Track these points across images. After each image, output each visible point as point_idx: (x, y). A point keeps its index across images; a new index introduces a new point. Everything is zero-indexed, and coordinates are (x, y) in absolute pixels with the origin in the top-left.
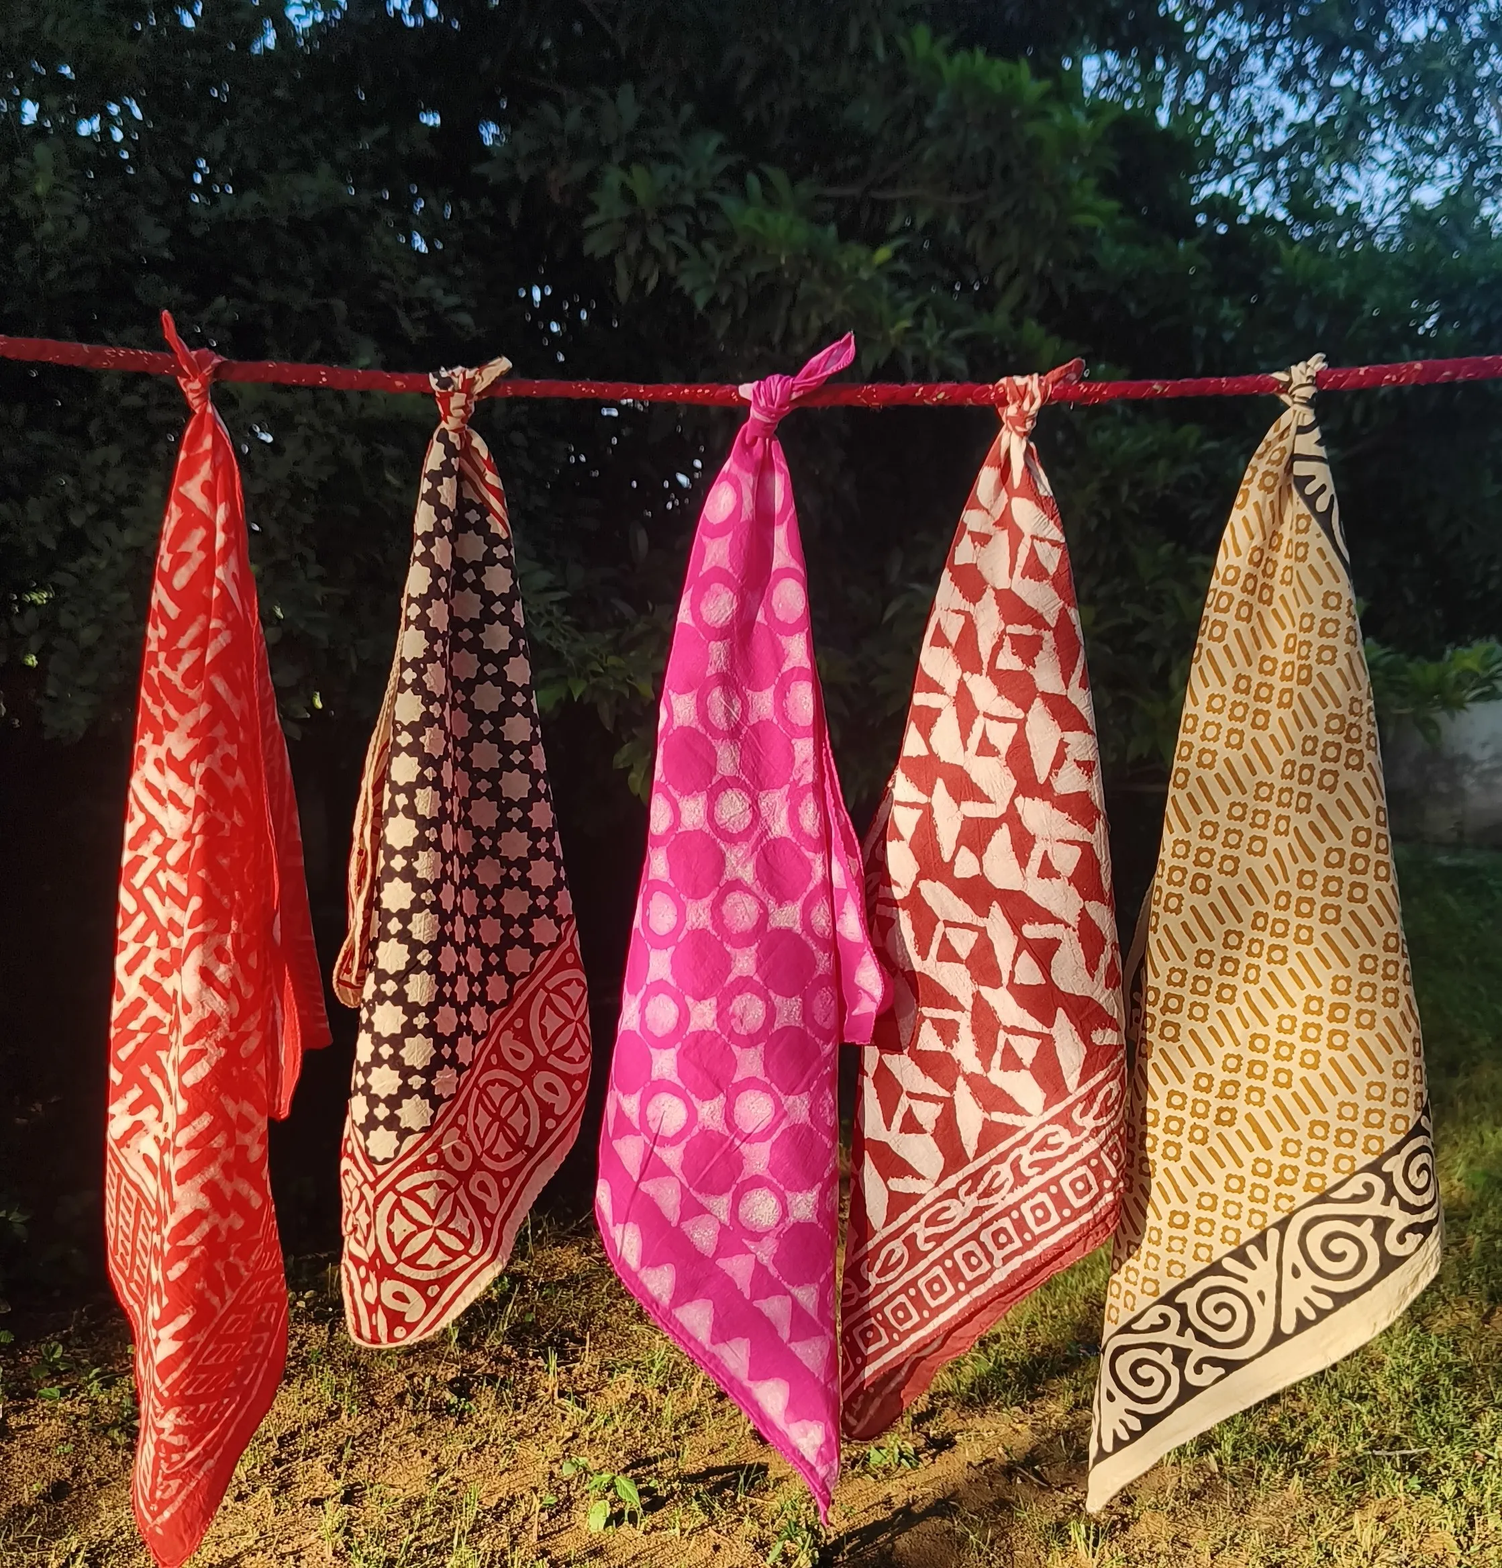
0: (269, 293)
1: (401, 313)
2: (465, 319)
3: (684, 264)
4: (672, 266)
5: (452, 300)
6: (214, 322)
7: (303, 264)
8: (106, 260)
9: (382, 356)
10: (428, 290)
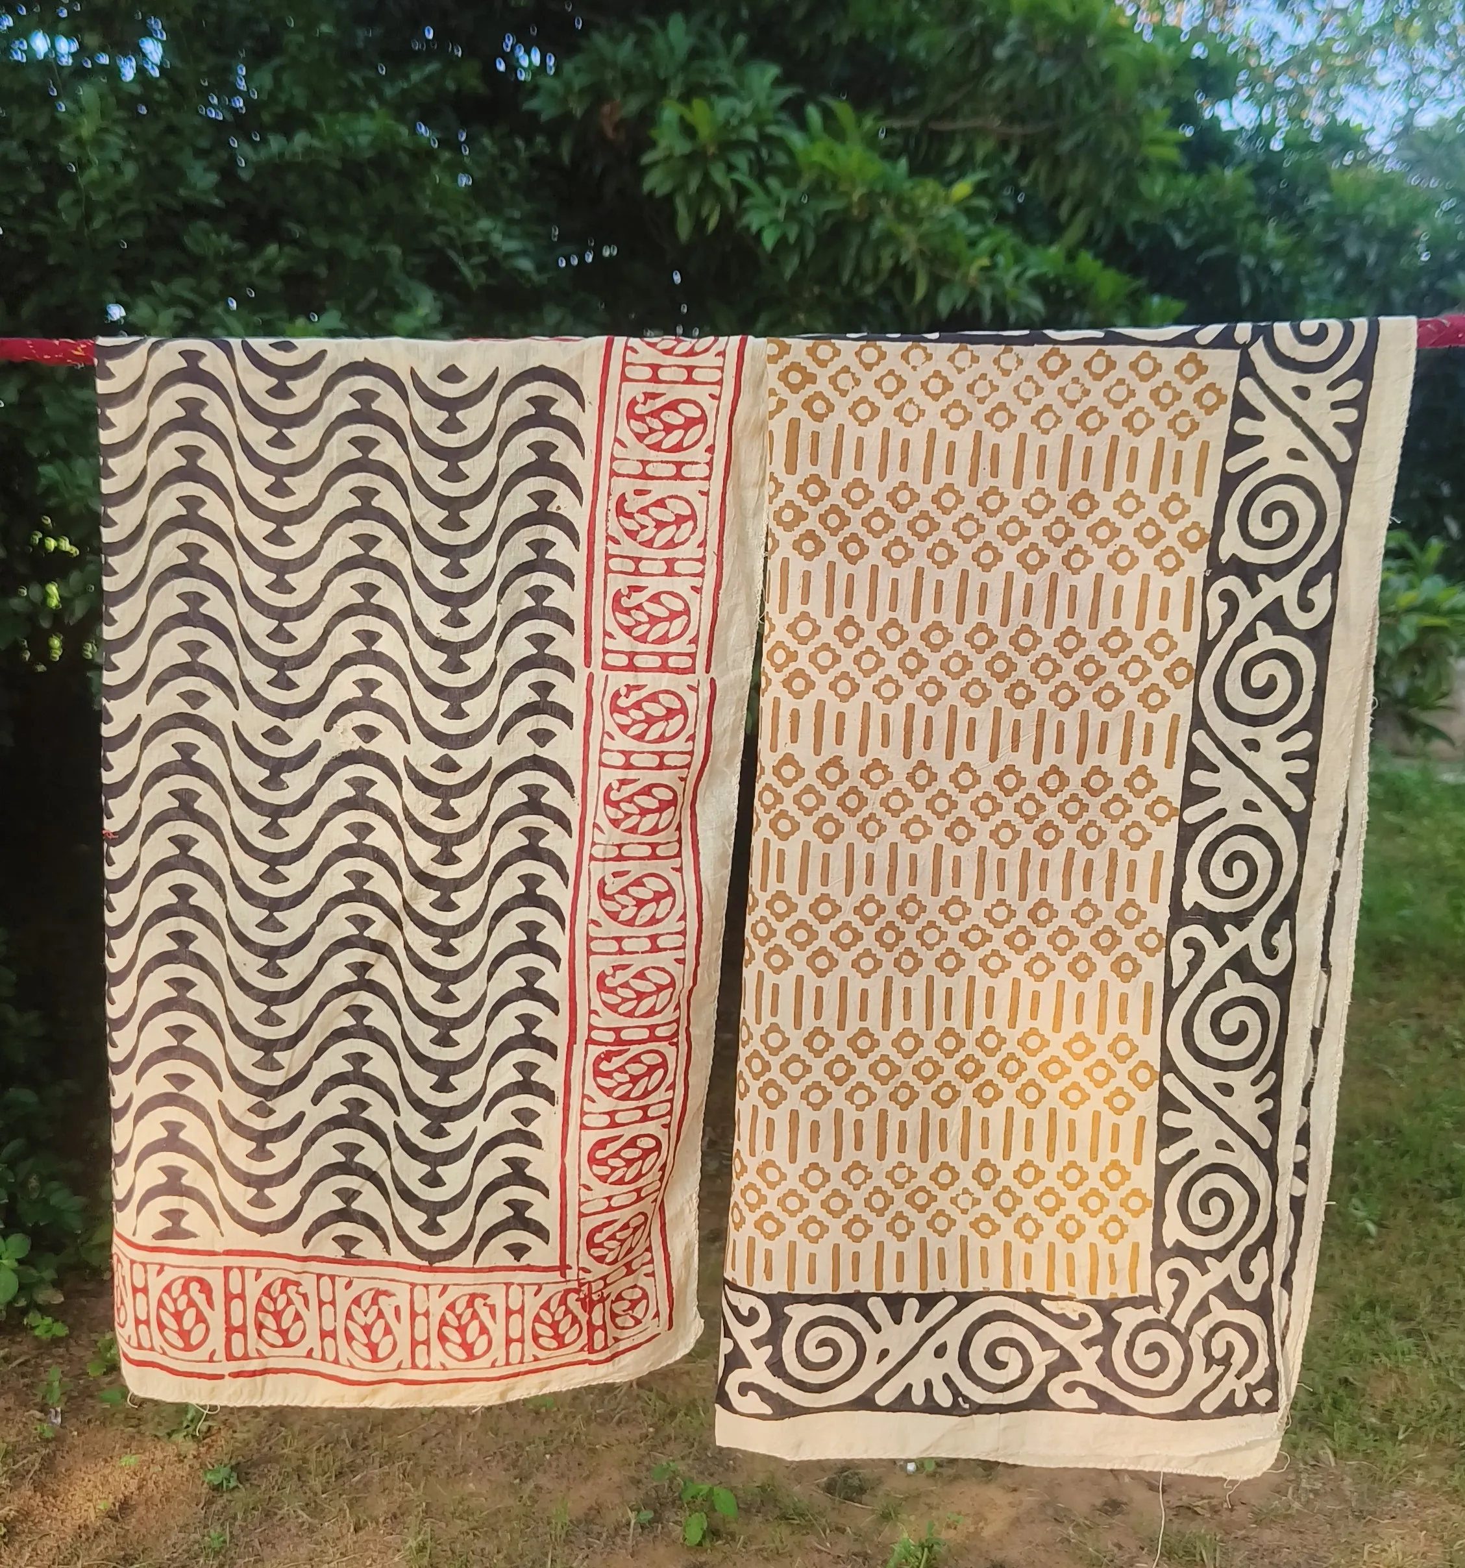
1: (459, 259)
2: (526, 265)
3: (747, 202)
4: (733, 204)
5: (512, 245)
6: (266, 271)
7: (355, 208)
8: (152, 207)
9: (439, 304)
10: (486, 233)
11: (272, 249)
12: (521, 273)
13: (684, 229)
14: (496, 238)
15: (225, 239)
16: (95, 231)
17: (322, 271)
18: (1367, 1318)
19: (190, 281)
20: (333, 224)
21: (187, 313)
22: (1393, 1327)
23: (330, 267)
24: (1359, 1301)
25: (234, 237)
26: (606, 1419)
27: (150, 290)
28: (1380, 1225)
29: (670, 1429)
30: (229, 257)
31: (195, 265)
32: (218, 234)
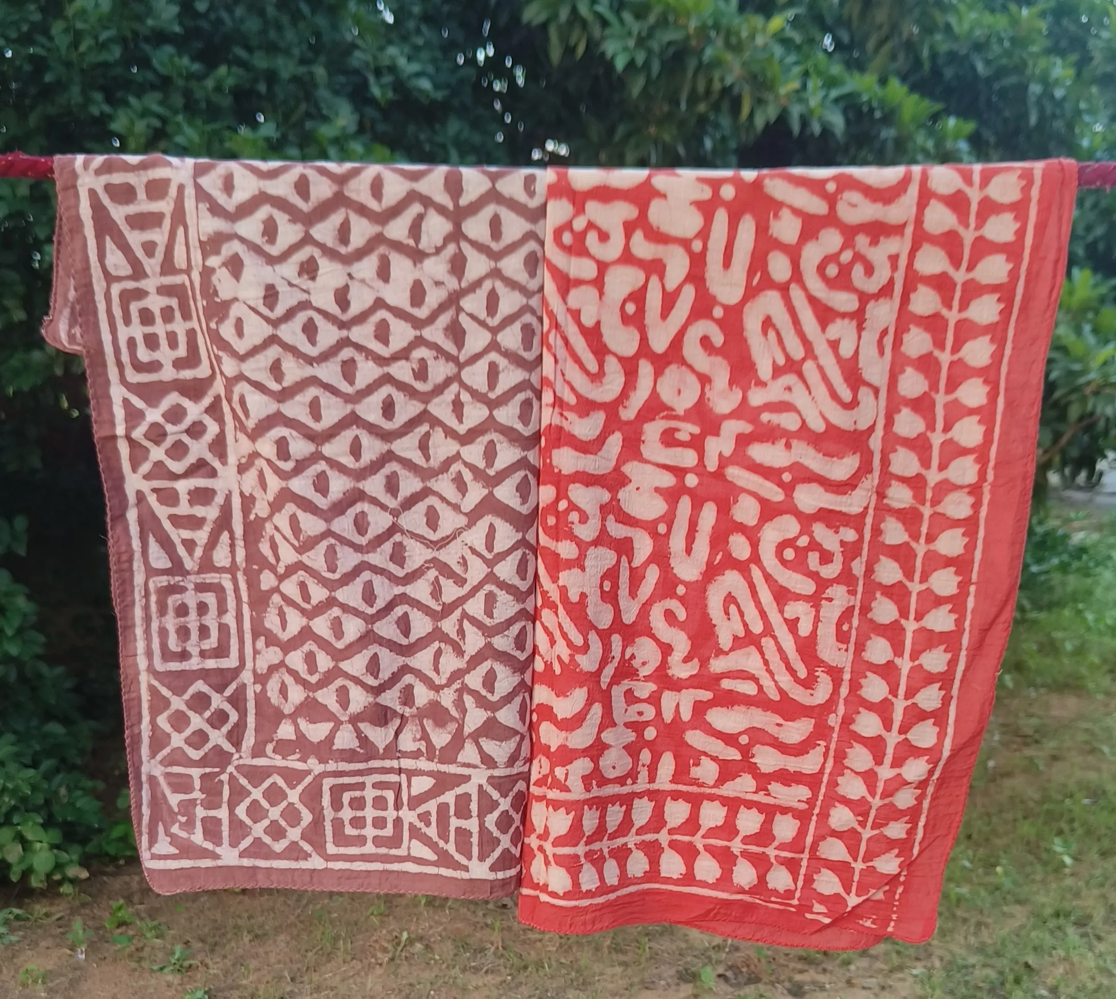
0: (260, 61)
1: (372, 79)
2: (425, 84)
3: (608, 32)
4: (597, 31)
5: (414, 67)
6: (218, 89)
7: (290, 35)
8: (129, 34)
9: (356, 117)
10: (393, 59)
11: (223, 70)
12: (421, 91)
13: (556, 54)
14: (402, 62)
15: (185, 61)
16: (82, 55)
17: (262, 88)
18: (1052, 923)
19: (158, 96)
20: (272, 49)
21: (156, 123)
22: (1071, 931)
23: (270, 86)
24: (1048, 911)
25: (194, 59)
26: (476, 970)
27: (126, 104)
28: (1075, 859)
29: (522, 978)
30: (190, 76)
31: (164, 83)
32: (180, 57)
